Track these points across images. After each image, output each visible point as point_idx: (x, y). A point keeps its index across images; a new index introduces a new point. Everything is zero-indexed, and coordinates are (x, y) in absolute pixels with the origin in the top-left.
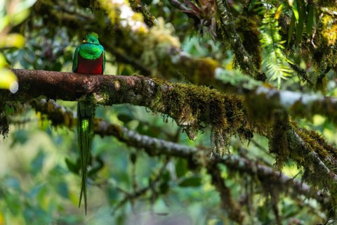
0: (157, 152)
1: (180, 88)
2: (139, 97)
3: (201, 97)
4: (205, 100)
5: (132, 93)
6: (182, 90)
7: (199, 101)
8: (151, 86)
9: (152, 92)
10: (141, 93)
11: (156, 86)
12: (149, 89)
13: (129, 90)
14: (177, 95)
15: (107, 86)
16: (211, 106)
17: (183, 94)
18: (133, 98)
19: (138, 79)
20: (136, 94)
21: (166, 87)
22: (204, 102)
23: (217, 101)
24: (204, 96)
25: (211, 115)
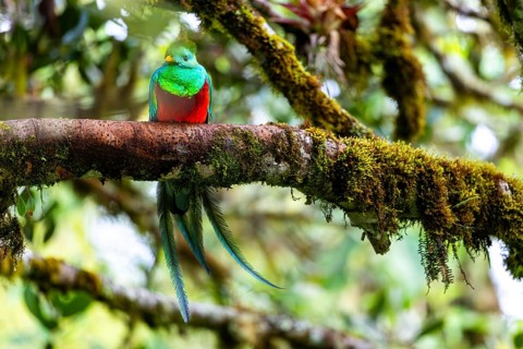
0: (165, 319)
1: (360, 146)
2: (283, 167)
3: (402, 164)
4: (409, 169)
5: (269, 159)
6: (364, 150)
7: (398, 171)
8: (306, 145)
9: (308, 156)
10: (286, 159)
11: (316, 143)
12: (302, 150)
13: (264, 152)
14: (356, 160)
15: (222, 147)
16: (420, 183)
17: (368, 160)
18: (272, 170)
19: (279, 131)
20: (278, 160)
21: (334, 145)
22: (405, 175)
23: (431, 171)
24: (405, 162)
25: (419, 201)
